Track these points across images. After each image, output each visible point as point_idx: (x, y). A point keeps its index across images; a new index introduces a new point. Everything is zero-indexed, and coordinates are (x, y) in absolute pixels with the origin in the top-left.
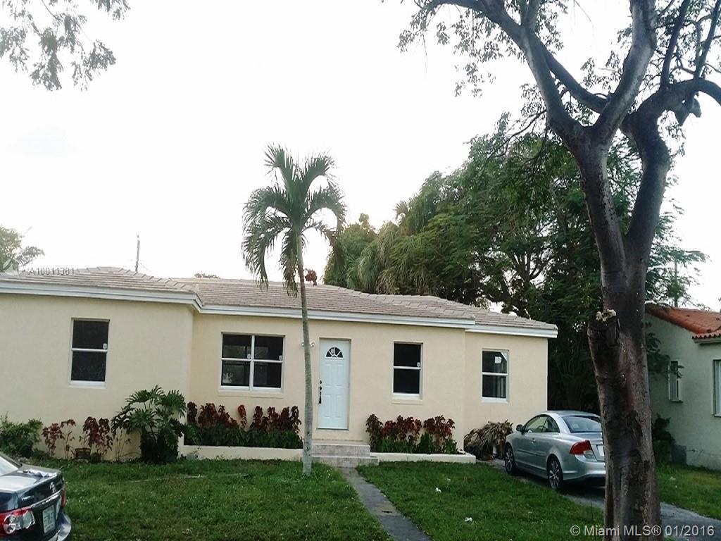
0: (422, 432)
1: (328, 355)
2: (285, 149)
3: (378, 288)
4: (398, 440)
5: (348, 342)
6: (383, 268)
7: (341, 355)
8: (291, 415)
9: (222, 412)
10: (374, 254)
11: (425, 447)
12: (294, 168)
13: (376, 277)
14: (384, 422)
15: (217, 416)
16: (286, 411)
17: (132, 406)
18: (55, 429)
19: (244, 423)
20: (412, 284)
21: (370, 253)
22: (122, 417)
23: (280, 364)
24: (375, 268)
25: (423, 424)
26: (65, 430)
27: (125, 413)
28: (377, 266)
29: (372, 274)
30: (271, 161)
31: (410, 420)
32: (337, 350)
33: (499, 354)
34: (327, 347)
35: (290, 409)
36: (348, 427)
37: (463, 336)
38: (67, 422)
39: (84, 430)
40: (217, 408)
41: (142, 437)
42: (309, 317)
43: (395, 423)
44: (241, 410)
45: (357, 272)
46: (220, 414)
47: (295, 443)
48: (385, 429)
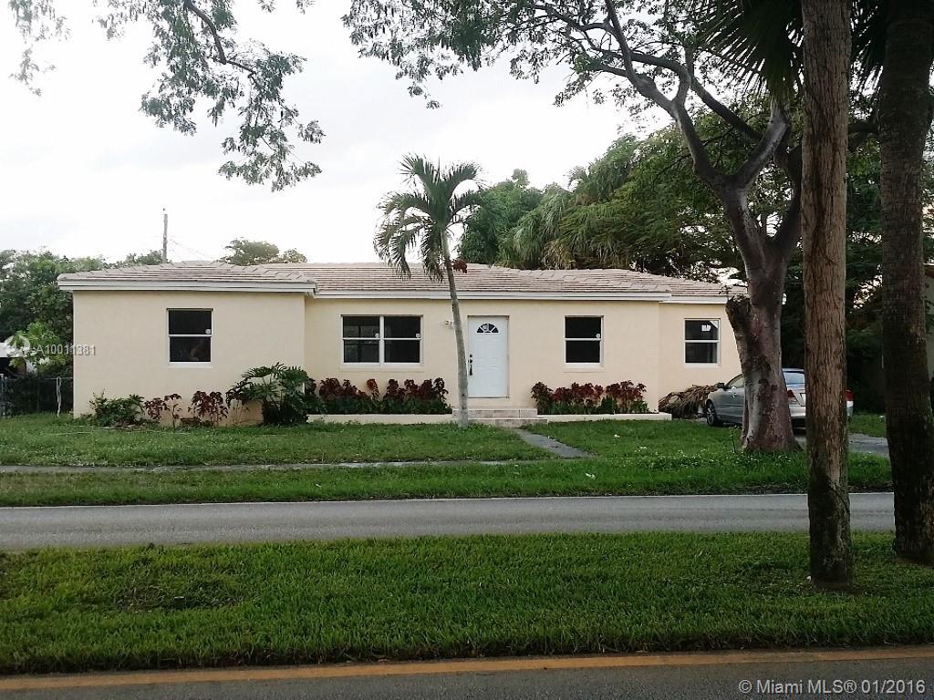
0: (603, 396)
1: (480, 331)
2: (423, 158)
3: (544, 260)
4: (573, 404)
5: (504, 319)
6: (552, 238)
7: (496, 331)
8: (434, 386)
9: (347, 385)
10: (538, 222)
11: (607, 408)
12: (435, 173)
13: (541, 249)
14: (555, 390)
15: (341, 389)
16: (428, 383)
17: (249, 380)
18: (157, 402)
19: (376, 394)
20: (594, 254)
21: (531, 223)
22: (237, 390)
23: (418, 341)
24: (540, 238)
25: (604, 388)
26: (170, 403)
27: (241, 387)
28: (541, 236)
29: (535, 244)
30: (406, 169)
31: (588, 386)
32: (491, 326)
33: (707, 323)
34: (479, 323)
35: (433, 381)
36: (508, 394)
37: (656, 308)
38: (172, 397)
39: (194, 402)
40: (341, 382)
41: (263, 406)
42: (458, 298)
43: (568, 389)
44: (371, 384)
45: (512, 242)
46: (345, 387)
47: (443, 409)
48: (556, 395)
